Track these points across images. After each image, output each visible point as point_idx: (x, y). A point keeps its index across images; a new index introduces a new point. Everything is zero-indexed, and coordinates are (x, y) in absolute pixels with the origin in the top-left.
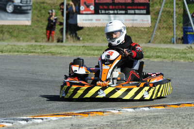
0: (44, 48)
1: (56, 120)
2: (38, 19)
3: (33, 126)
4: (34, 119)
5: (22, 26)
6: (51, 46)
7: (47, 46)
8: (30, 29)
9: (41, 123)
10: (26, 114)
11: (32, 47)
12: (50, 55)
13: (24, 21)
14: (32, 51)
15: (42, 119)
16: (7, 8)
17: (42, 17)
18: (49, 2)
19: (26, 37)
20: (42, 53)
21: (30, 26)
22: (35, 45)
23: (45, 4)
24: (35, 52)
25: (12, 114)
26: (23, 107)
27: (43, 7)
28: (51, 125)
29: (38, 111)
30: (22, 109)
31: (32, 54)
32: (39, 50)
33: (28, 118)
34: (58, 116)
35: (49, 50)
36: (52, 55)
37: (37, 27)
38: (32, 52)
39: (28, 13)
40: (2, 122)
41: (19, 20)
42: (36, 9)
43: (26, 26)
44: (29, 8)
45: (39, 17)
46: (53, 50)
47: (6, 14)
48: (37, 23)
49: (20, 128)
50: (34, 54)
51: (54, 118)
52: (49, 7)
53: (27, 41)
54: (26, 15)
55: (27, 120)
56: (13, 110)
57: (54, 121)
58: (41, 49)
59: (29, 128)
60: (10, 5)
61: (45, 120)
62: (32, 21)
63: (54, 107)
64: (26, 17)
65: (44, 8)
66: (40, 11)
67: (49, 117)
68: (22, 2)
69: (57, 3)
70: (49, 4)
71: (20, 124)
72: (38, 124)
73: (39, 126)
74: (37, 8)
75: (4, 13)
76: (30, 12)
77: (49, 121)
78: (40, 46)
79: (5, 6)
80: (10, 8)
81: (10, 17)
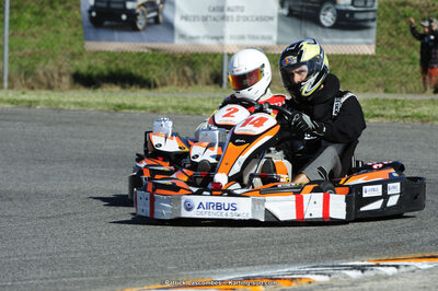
0: (403, 106)
1: (429, 269)
2: (392, 40)
3: (376, 283)
4: (378, 265)
5: (356, 56)
6: (420, 102)
7: (411, 101)
8: (373, 64)
9: (394, 276)
10: (361, 255)
11: (375, 104)
12: (417, 123)
13: (360, 45)
14: (377, 112)
15: (397, 267)
16: (322, 17)
17: (401, 35)
18: (418, 2)
19: (363, 82)
20: (399, 117)
21: (373, 57)
22: (384, 100)
23: (408, 7)
24: (382, 116)
25: (329, 255)
26: (354, 240)
27: (402, 14)
28: (417, 280)
29: (388, 248)
30: (352, 244)
31: (376, 120)
32: (393, 112)
33: (365, 263)
34: (433, 260)
35: (415, 111)
36: (423, 122)
37: (389, 59)
38: (377, 116)
39: (368, 28)
40: (308, 272)
41: (348, 44)
42: (386, 17)
43: (365, 57)
44: (371, 15)
45: (393, 36)
46: (425, 110)
47: (320, 29)
48: (389, 49)
49: (346, 286)
50: (381, 119)
51: (424, 265)
52: (417, 12)
53: (365, 91)
54: (364, 32)
55: (362, 269)
56: (331, 246)
57: (425, 270)
58: (397, 109)
59: (366, 286)
60: (328, 9)
61: (403, 269)
62: (377, 46)
63: (425, 239)
64: (363, 37)
65: (405, 17)
66: (396, 22)
67: (412, 263)
68: (356, 4)
69: (434, 5)
70: (417, 6)
71: (346, 276)
72: (387, 277)
73: (391, 282)
74: (388, 16)
75: (315, 27)
76: (374, 24)
77: (413, 271)
78: (396, 101)
79: (318, 11)
80: (328, 18)
81: (327, 37)
